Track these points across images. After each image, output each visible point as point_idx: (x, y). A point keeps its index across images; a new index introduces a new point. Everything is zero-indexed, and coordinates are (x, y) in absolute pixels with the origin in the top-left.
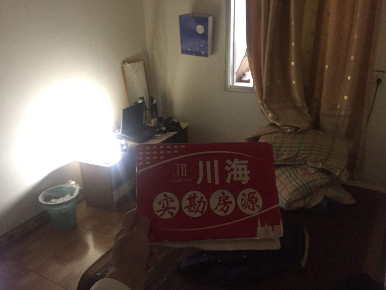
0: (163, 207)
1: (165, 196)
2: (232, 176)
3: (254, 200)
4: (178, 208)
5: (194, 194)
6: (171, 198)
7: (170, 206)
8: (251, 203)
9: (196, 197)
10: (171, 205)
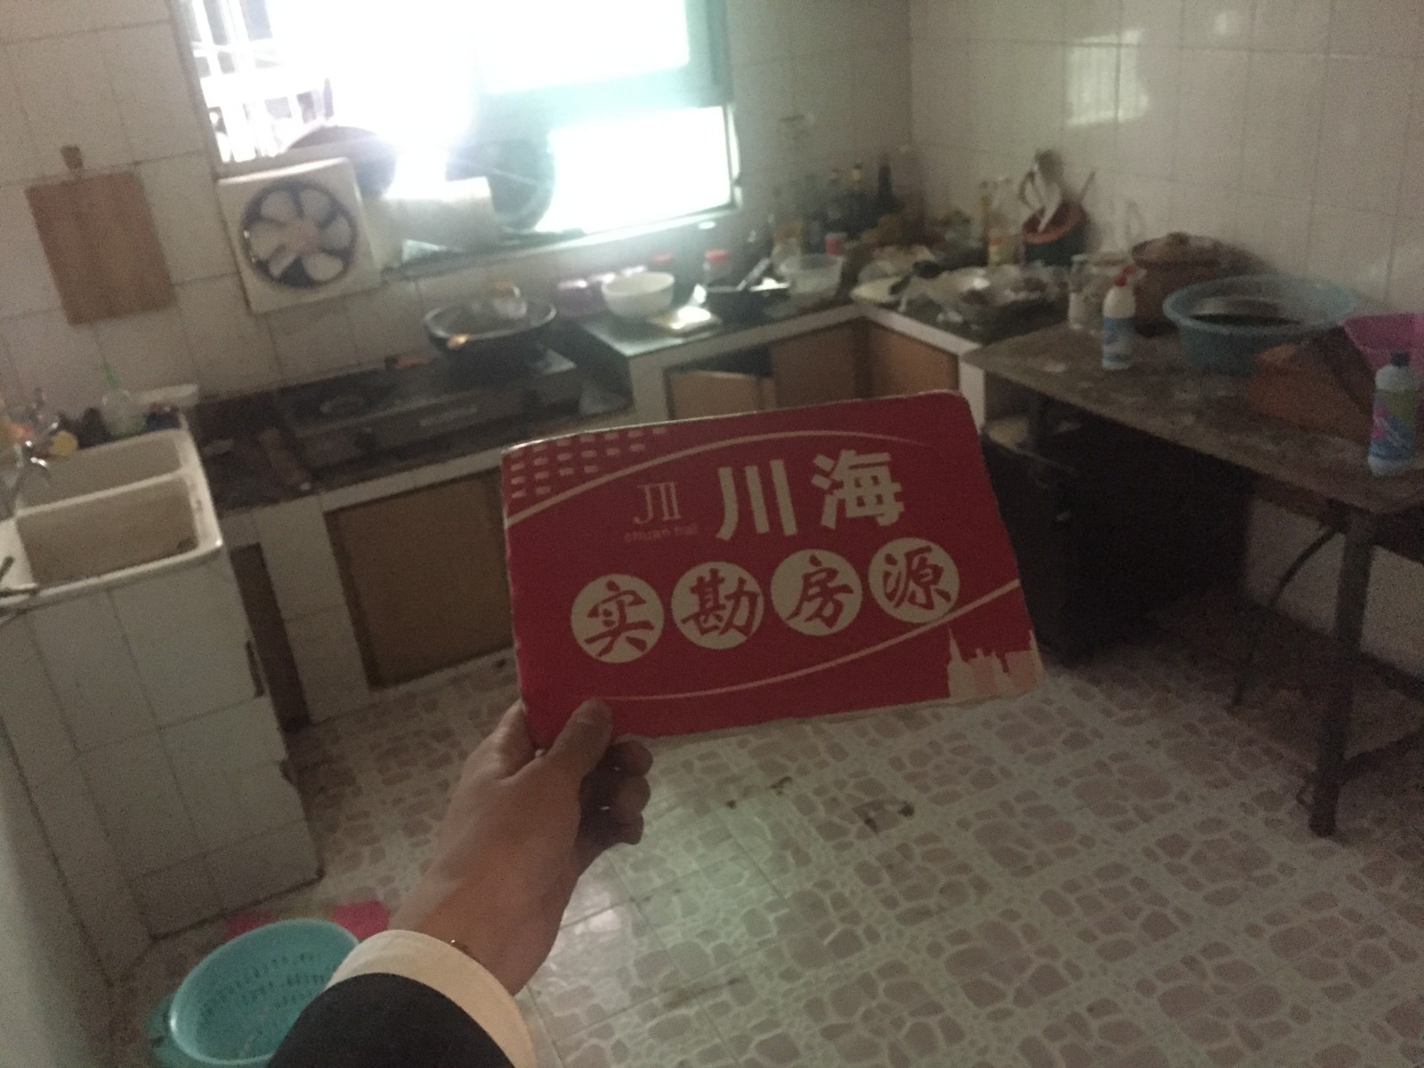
0: (607, 623)
1: (611, 586)
2: (841, 506)
3: (928, 575)
4: (659, 624)
5: (714, 573)
6: (633, 593)
7: (629, 620)
8: (917, 583)
9: (722, 580)
10: (633, 615)
